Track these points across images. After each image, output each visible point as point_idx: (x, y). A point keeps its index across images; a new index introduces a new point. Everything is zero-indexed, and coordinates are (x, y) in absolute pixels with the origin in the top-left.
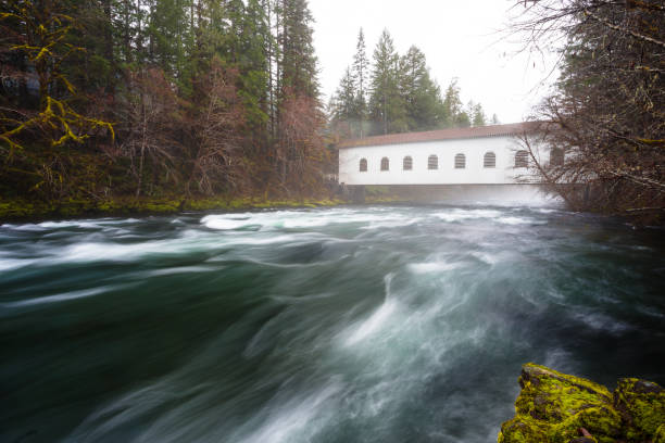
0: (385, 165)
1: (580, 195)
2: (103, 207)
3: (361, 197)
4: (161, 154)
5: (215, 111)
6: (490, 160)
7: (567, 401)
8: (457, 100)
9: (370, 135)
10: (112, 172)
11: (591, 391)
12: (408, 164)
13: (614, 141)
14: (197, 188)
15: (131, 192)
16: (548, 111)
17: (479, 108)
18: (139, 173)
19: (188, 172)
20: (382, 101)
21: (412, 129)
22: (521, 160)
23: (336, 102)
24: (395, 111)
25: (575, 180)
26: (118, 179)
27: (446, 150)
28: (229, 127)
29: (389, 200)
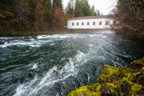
0: (78, 24)
1: (118, 31)
2: (13, 34)
3: (72, 31)
4: (26, 21)
5: (38, 11)
6: (100, 23)
7: (111, 71)
8: (94, 9)
9: (74, 17)
10: (14, 25)
11: (116, 69)
12: (83, 24)
13: (126, 19)
14: (35, 29)
15: (19, 30)
16: (113, 12)
17: (99, 11)
18: (20, 26)
19: (32, 26)
20: (77, 9)
21: (84, 16)
22: (107, 23)
23: (67, 9)
24: (80, 12)
25: (118, 28)
26: (16, 27)
27: (91, 21)
28: (42, 15)
29: (79, 32)
